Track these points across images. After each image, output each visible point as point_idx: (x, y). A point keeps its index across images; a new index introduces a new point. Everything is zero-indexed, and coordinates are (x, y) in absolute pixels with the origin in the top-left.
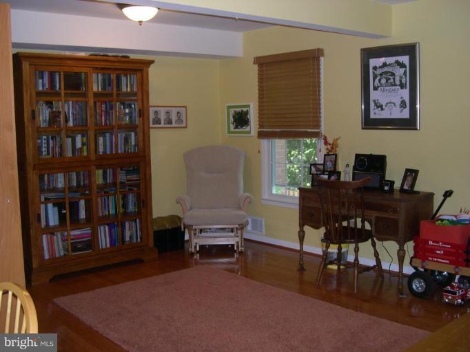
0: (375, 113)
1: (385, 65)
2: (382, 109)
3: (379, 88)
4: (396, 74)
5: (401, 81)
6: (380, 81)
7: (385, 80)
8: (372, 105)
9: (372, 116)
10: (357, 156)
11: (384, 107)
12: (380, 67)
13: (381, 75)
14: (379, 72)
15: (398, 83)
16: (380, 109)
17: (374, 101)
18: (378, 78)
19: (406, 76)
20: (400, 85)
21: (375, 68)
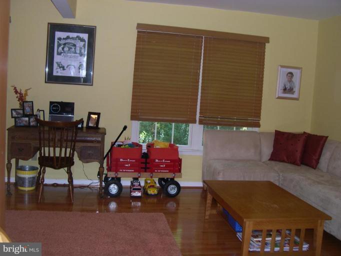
0: (57, 72)
1: (68, 38)
2: (64, 69)
3: (62, 54)
4: (77, 45)
5: (80, 51)
6: (63, 49)
7: (67, 49)
8: (55, 66)
9: (55, 74)
10: (51, 103)
11: (65, 68)
12: (64, 39)
13: (65, 44)
14: (62, 42)
15: (78, 52)
16: (62, 69)
17: (57, 63)
18: (62, 46)
19: (85, 47)
20: (79, 54)
21: (60, 39)
